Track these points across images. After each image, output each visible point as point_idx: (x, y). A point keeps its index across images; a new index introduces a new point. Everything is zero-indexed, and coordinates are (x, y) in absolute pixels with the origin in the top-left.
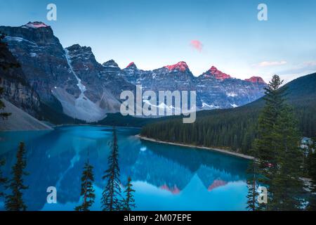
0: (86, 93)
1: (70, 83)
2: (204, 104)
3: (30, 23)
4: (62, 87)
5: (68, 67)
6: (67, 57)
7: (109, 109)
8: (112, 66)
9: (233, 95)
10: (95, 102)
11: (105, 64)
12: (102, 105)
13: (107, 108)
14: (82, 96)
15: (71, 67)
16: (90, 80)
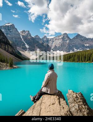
1: (23, 45)
2: (75, 50)
4: (20, 47)
6: (21, 35)
9: (87, 45)
14: (28, 49)
15: (23, 39)
16: (30, 44)
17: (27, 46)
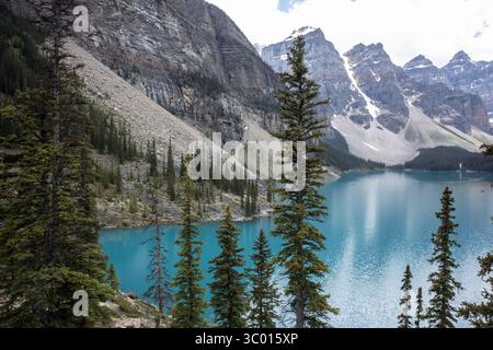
0: (381, 119)
1: (355, 106)
3: (294, 32)
4: (345, 115)
5: (350, 82)
6: (347, 66)
7: (422, 140)
8: (421, 66)
10: (396, 131)
11: (408, 65)
12: (410, 136)
13: (417, 140)
14: (374, 124)
15: (354, 82)
16: (385, 97)
17: (373, 110)
